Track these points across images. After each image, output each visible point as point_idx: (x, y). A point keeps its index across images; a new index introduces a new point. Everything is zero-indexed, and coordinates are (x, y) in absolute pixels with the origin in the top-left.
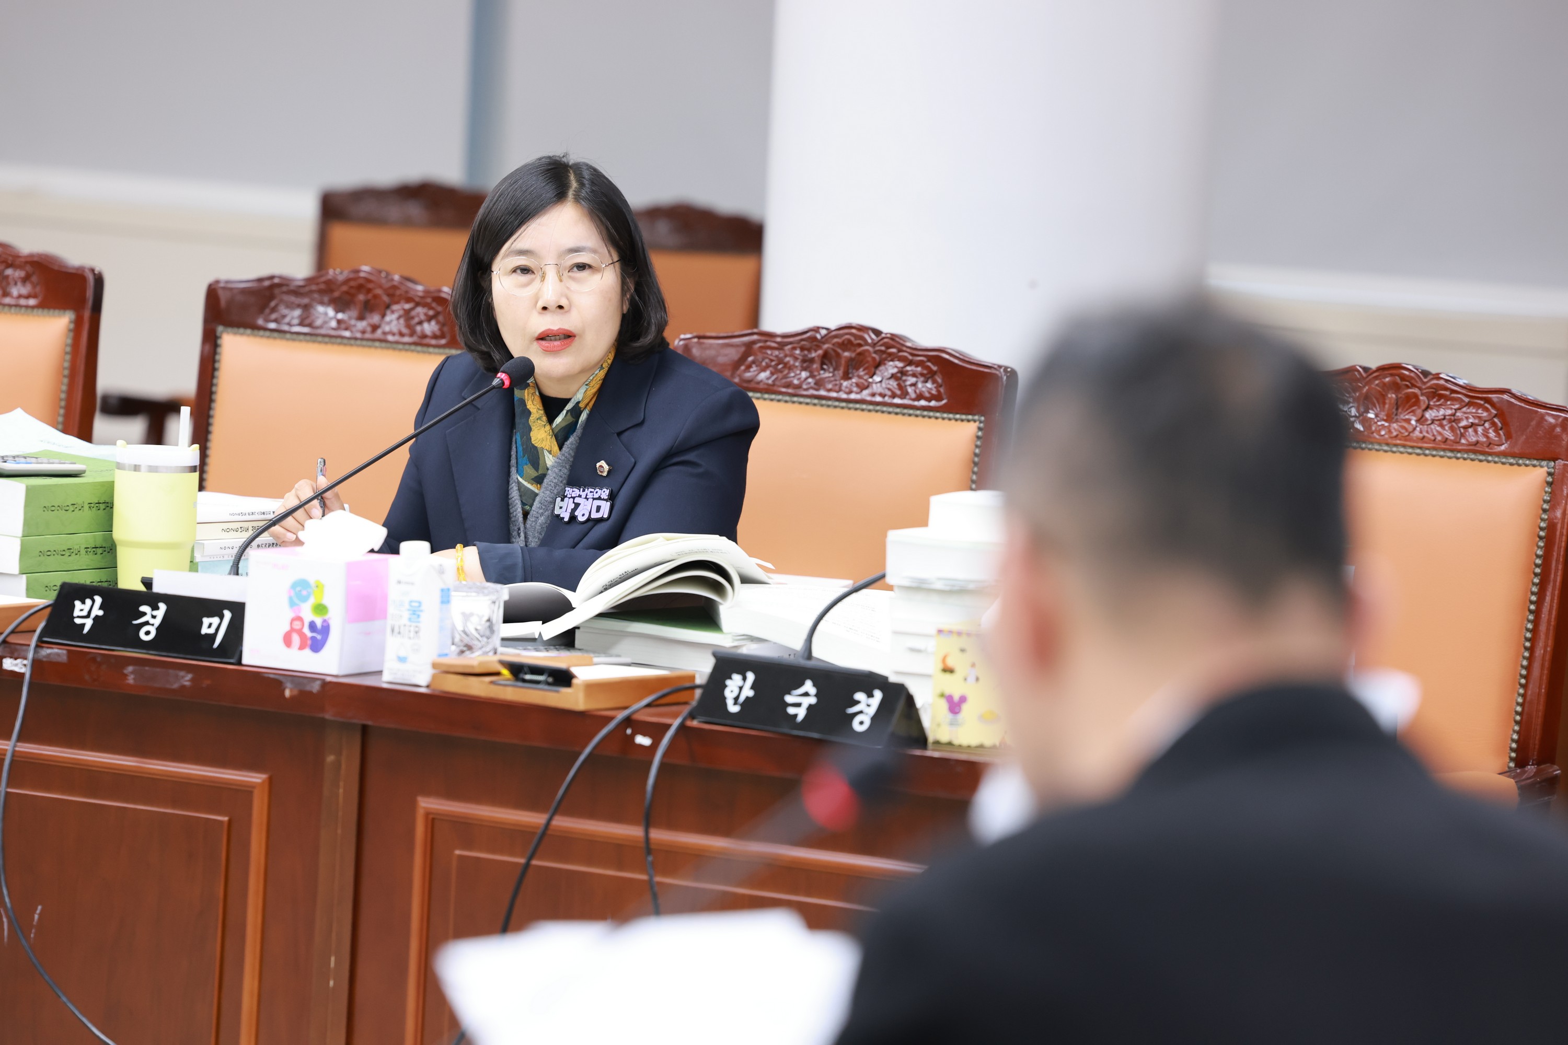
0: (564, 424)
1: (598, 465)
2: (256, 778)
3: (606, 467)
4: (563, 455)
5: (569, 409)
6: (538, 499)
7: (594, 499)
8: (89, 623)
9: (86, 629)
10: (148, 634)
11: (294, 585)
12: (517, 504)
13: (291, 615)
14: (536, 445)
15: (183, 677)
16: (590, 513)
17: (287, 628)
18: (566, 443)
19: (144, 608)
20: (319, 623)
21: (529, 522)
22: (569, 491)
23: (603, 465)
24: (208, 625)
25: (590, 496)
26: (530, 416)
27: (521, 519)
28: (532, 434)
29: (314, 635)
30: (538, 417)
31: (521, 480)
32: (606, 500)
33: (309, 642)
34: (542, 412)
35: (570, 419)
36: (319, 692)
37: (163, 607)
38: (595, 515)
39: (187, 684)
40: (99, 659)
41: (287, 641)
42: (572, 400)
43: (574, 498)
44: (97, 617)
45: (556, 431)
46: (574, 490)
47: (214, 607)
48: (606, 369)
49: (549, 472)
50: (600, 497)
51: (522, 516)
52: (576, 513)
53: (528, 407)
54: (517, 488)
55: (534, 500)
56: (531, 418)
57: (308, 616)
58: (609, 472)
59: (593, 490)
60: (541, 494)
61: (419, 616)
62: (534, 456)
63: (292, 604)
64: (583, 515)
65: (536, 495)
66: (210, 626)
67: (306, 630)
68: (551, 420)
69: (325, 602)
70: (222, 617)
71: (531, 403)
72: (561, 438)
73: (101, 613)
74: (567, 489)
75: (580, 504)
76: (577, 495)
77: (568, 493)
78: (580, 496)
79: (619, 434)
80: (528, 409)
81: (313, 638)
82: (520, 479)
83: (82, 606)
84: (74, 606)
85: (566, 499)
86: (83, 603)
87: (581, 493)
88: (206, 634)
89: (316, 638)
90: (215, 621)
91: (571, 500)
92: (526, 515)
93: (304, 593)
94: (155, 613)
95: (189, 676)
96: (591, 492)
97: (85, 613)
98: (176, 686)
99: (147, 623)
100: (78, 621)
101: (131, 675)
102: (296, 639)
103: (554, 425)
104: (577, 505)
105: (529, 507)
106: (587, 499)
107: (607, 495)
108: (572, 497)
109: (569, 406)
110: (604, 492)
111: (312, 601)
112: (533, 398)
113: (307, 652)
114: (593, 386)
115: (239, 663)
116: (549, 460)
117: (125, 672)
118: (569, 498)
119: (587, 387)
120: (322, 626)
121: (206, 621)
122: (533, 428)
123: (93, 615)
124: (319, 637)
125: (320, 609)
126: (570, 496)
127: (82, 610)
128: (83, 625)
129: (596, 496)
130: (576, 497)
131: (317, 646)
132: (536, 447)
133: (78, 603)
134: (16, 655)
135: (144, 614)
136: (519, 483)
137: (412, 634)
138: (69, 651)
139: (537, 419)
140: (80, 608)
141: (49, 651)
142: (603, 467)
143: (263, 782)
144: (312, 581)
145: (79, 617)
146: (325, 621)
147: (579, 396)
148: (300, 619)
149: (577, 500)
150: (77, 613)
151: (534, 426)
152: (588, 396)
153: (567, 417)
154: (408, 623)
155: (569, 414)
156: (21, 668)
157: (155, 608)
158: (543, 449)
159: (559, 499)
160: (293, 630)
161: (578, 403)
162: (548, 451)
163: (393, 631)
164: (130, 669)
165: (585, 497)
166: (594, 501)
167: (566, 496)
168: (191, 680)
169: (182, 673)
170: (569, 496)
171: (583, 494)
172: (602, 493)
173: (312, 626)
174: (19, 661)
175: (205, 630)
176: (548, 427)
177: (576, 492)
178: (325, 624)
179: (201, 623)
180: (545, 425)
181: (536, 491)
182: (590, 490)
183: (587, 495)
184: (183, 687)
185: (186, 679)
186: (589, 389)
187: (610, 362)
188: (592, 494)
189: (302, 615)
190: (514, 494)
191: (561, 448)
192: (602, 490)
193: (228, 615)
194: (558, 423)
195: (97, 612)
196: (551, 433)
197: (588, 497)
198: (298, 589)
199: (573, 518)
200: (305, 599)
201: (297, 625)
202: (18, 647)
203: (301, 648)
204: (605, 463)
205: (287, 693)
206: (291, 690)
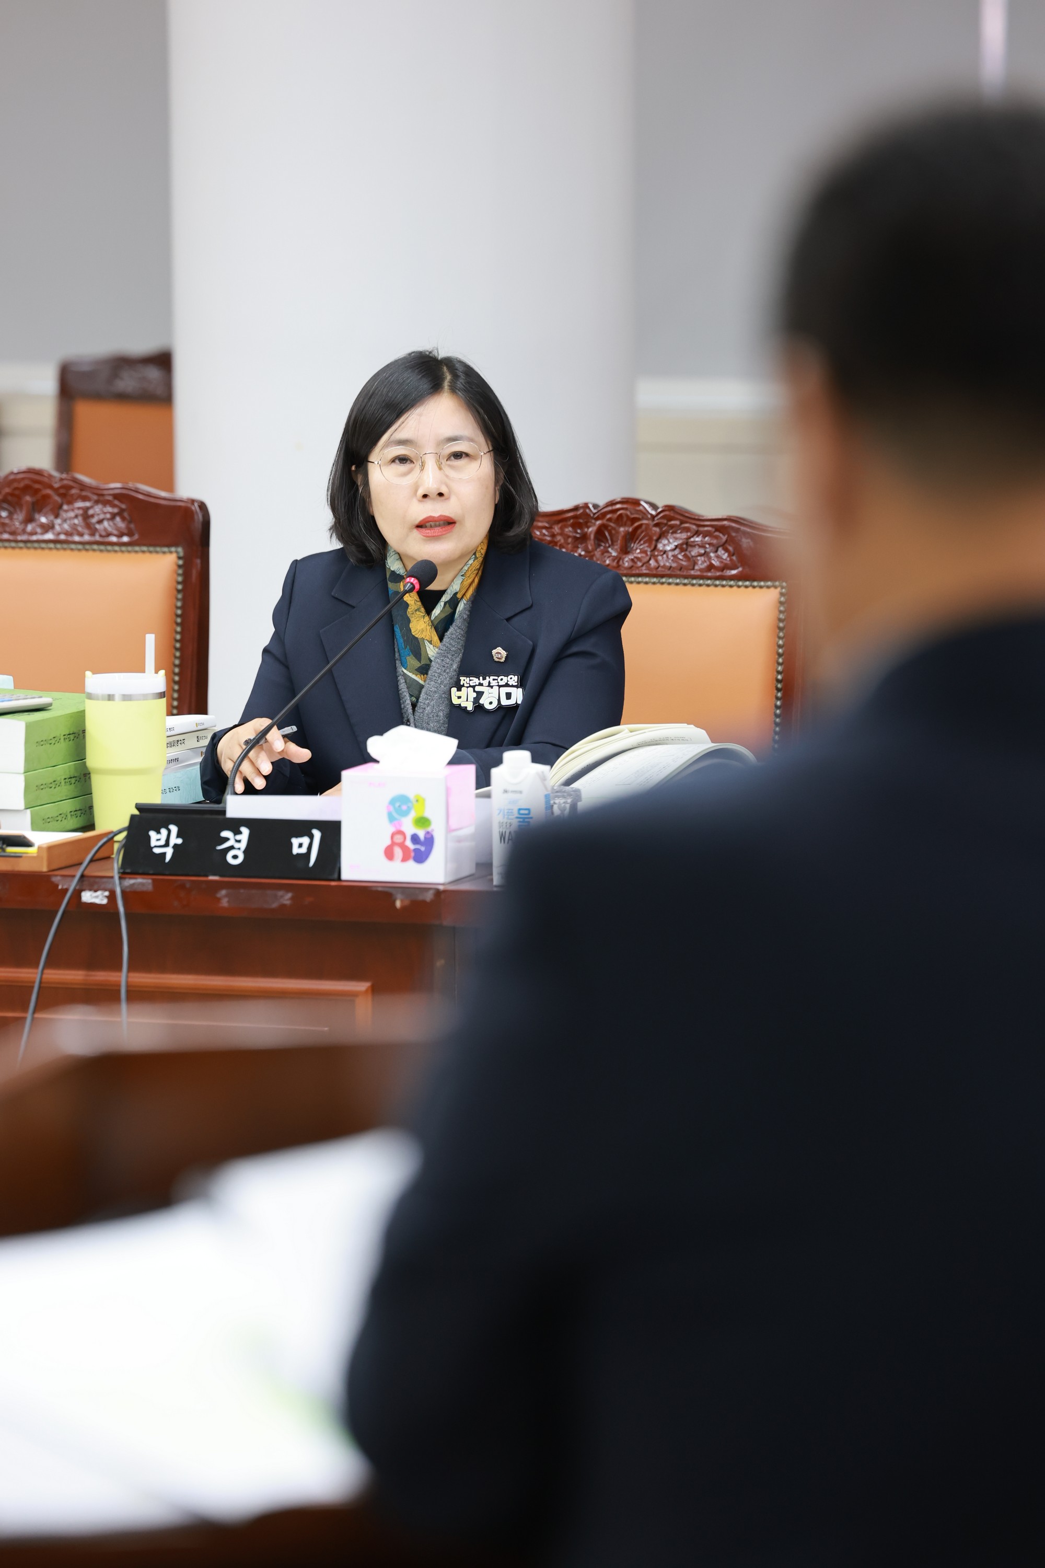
0: (443, 616)
1: (494, 652)
2: (359, 986)
3: (504, 653)
4: (444, 645)
5: (446, 600)
6: (424, 691)
7: (500, 686)
8: (169, 852)
9: (168, 857)
10: (235, 857)
11: (393, 802)
12: (405, 696)
13: (392, 829)
14: (417, 636)
15: (282, 897)
16: (499, 700)
17: (388, 842)
18: (446, 634)
19: (225, 834)
20: (421, 834)
21: (417, 714)
22: (465, 680)
23: (500, 651)
24: (299, 845)
25: (494, 683)
26: (408, 608)
27: (410, 711)
28: (411, 626)
29: (418, 846)
30: (416, 609)
31: (408, 673)
32: (516, 686)
33: (413, 854)
34: (420, 604)
35: (449, 610)
36: (432, 901)
37: (245, 832)
38: (506, 703)
39: (288, 902)
40: (188, 885)
41: (389, 854)
42: (449, 591)
43: (474, 687)
44: (176, 846)
45: (434, 620)
46: (471, 678)
47: (303, 827)
48: (480, 559)
49: (433, 663)
50: (507, 683)
51: (411, 707)
54: (404, 681)
55: (420, 692)
56: (409, 610)
57: (409, 828)
58: (506, 658)
59: (497, 677)
60: (427, 686)
62: (416, 647)
63: (391, 818)
64: (491, 703)
65: (422, 687)
66: (300, 845)
67: (409, 843)
68: (429, 612)
69: (427, 814)
70: (311, 837)
72: (442, 628)
73: (179, 841)
74: (462, 678)
75: (483, 692)
76: (477, 684)
77: (464, 682)
78: (481, 684)
79: (508, 620)
80: (406, 604)
81: (415, 850)
82: (405, 671)
83: (158, 836)
84: (149, 836)
85: (464, 688)
86: (159, 832)
87: (481, 681)
88: (298, 854)
89: (420, 850)
90: (305, 840)
91: (471, 689)
92: (414, 706)
93: (404, 807)
94: (238, 837)
95: (289, 895)
97: (162, 842)
98: (275, 905)
99: (232, 848)
100: (157, 851)
101: (224, 899)
102: (398, 852)
103: (433, 614)
104: (480, 694)
105: (414, 699)
106: (492, 687)
107: (515, 680)
108: (470, 686)
109: (445, 598)
110: (511, 677)
111: (413, 815)
113: (411, 863)
114: (469, 577)
115: (339, 879)
116: (431, 651)
117: (218, 895)
118: (467, 687)
119: (463, 578)
120: (426, 837)
121: (295, 841)
122: (412, 619)
123: (172, 843)
124: (423, 849)
125: (422, 821)
126: (468, 685)
127: (158, 840)
128: (164, 854)
129: (502, 683)
130: (476, 685)
131: (420, 857)
132: (417, 638)
133: (152, 834)
134: (96, 887)
135: (227, 839)
136: (404, 675)
138: (154, 880)
139: (416, 611)
140: (156, 839)
141: (132, 881)
142: (501, 654)
143: (366, 990)
144: (412, 796)
145: (156, 846)
146: (428, 833)
147: (456, 587)
148: (403, 834)
149: (478, 689)
150: (153, 842)
151: (412, 617)
152: (465, 586)
153: (445, 609)
154: (516, 829)
155: (447, 605)
156: (102, 900)
157: (237, 832)
158: (424, 639)
159: (455, 690)
160: (393, 844)
161: (456, 594)
162: (428, 641)
163: (500, 837)
164: (222, 892)
165: (487, 684)
166: (501, 688)
167: (463, 685)
168: (292, 899)
169: (280, 893)
170: (466, 685)
171: (485, 683)
172: (510, 679)
173: (415, 839)
174: (99, 893)
175: (296, 850)
176: (427, 618)
177: (475, 681)
178: (428, 836)
179: (291, 845)
180: (424, 615)
181: (422, 682)
182: (492, 678)
183: (489, 683)
184: (283, 906)
185: (286, 898)
186: (465, 580)
187: (483, 552)
188: (498, 681)
189: (404, 829)
190: (403, 686)
191: (441, 639)
192: (507, 676)
193: (317, 834)
194: (436, 613)
195: (175, 840)
196: (431, 624)
197: (491, 685)
198: (397, 805)
199: (479, 707)
200: (406, 813)
201: (398, 839)
202: (97, 880)
203: (405, 859)
204: (502, 650)
205: (398, 904)
206: (402, 901)
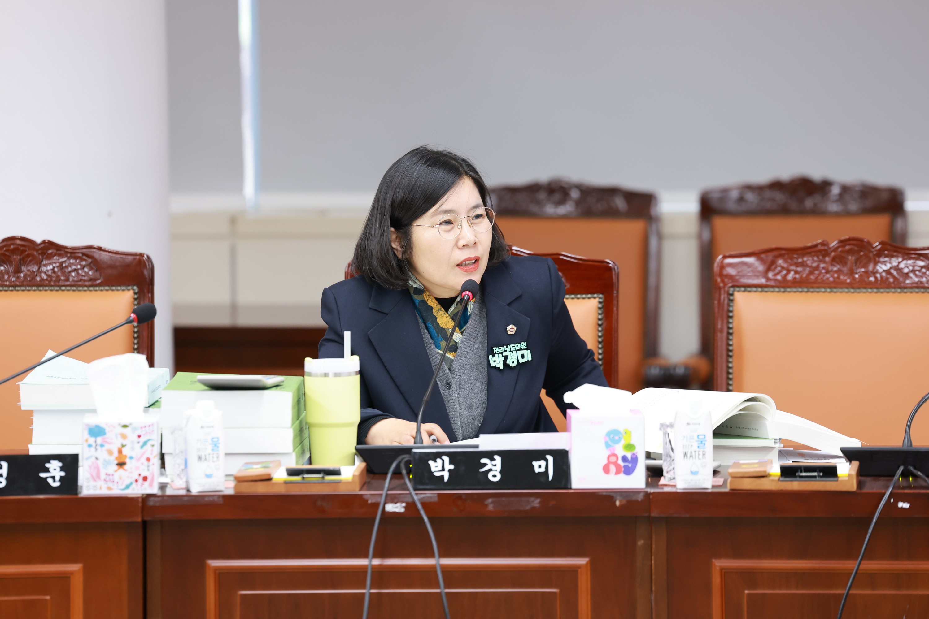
0: (456, 311)
1: (508, 328)
2: (582, 561)
3: (515, 328)
7: (517, 351)
8: (446, 475)
9: (446, 478)
10: (495, 475)
11: (608, 434)
13: (608, 453)
14: (443, 327)
15: (533, 501)
16: (518, 360)
17: (605, 462)
19: (483, 461)
20: (629, 455)
22: (495, 350)
23: (511, 327)
24: (538, 466)
25: (513, 349)
26: (433, 310)
28: (438, 321)
29: (626, 464)
30: (438, 309)
32: (527, 349)
33: (623, 469)
34: (439, 305)
37: (498, 459)
38: (521, 361)
39: (538, 506)
40: (463, 497)
41: (606, 469)
43: (502, 353)
44: (450, 471)
45: (452, 316)
46: (499, 348)
47: (540, 455)
50: (520, 348)
52: (508, 362)
53: (429, 304)
56: (434, 311)
57: (620, 452)
58: (516, 331)
59: (514, 345)
61: (705, 444)
62: (444, 334)
63: (608, 446)
64: (513, 362)
66: (540, 466)
67: (620, 462)
68: (447, 311)
69: (633, 442)
70: (547, 460)
71: (430, 301)
73: (452, 467)
74: (494, 348)
75: (508, 356)
76: (504, 351)
77: (496, 351)
78: (506, 351)
79: (509, 305)
80: (430, 306)
81: (625, 466)
82: (440, 352)
83: (435, 464)
84: (429, 466)
85: (496, 355)
86: (435, 461)
87: (506, 349)
88: (539, 473)
89: (628, 466)
90: (543, 463)
91: (500, 355)
93: (617, 438)
94: (494, 462)
95: (538, 500)
96: (513, 347)
97: (440, 468)
98: (528, 508)
99: (490, 470)
100: (437, 474)
101: (490, 505)
102: (613, 468)
103: (449, 312)
104: (506, 357)
106: (512, 352)
107: (526, 346)
108: (500, 353)
110: (522, 344)
111: (623, 443)
112: (430, 298)
113: (622, 476)
115: (571, 488)
117: (486, 502)
118: (498, 354)
120: (632, 458)
121: (536, 464)
122: (437, 317)
123: (447, 468)
124: (630, 465)
125: (630, 447)
126: (498, 352)
127: (436, 467)
128: (442, 477)
129: (518, 348)
130: (503, 352)
131: (628, 471)
132: (444, 328)
133: (431, 463)
134: (396, 501)
135: (485, 465)
137: (701, 456)
138: (438, 493)
139: (439, 311)
140: (434, 466)
141: (425, 494)
142: (512, 329)
143: (587, 563)
144: (621, 430)
145: (436, 471)
146: (634, 454)
148: (616, 456)
149: (504, 354)
150: (433, 469)
151: (437, 315)
154: (697, 450)
156: (400, 509)
157: (492, 459)
158: (448, 328)
159: (490, 357)
160: (609, 463)
162: (451, 329)
163: (685, 455)
164: (490, 500)
165: (509, 351)
166: (518, 352)
167: (495, 353)
168: (540, 503)
169: (532, 499)
171: (508, 349)
172: (521, 345)
173: (624, 459)
174: (398, 505)
175: (537, 470)
176: (447, 314)
177: (502, 349)
178: (634, 457)
179: (533, 466)
180: (445, 313)
181: (452, 358)
182: (511, 345)
183: (510, 349)
184: (534, 508)
185: (536, 503)
188: (514, 347)
189: (616, 452)
192: (520, 343)
193: (550, 459)
194: (452, 310)
195: (449, 466)
196: (450, 318)
197: (512, 350)
198: (612, 436)
200: (618, 442)
201: (613, 459)
202: (397, 496)
203: (617, 473)
204: (513, 326)
205: (618, 503)
206: (620, 501)
